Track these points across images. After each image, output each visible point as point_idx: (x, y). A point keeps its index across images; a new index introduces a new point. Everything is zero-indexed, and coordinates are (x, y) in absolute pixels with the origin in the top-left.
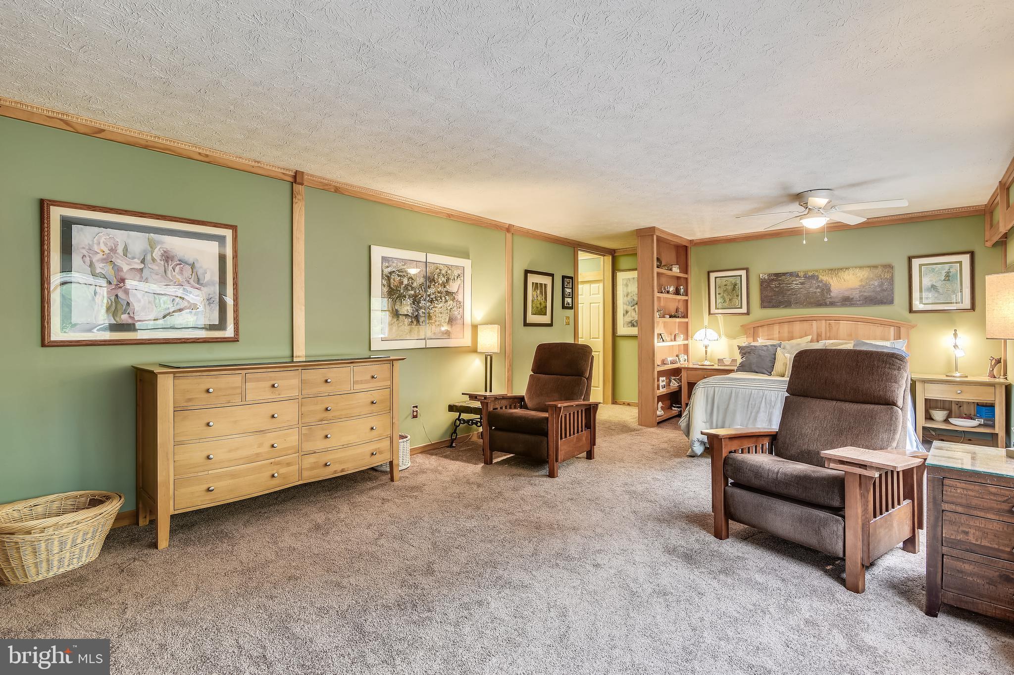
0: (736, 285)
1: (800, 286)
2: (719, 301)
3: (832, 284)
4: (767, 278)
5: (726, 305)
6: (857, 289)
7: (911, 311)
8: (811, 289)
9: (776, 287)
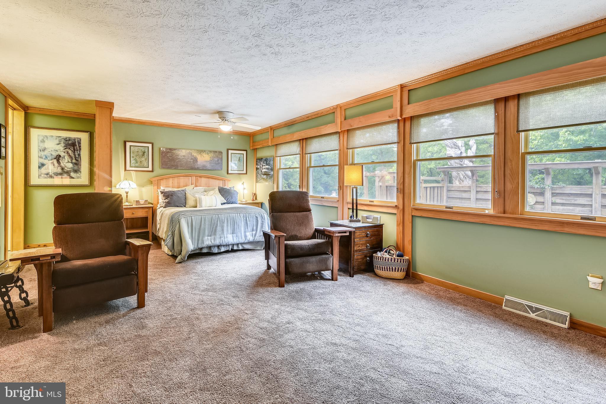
0: (145, 153)
1: (183, 157)
2: (133, 162)
3: (198, 158)
4: (165, 150)
5: (137, 165)
6: (208, 161)
7: (228, 173)
8: (188, 160)
9: (170, 156)
